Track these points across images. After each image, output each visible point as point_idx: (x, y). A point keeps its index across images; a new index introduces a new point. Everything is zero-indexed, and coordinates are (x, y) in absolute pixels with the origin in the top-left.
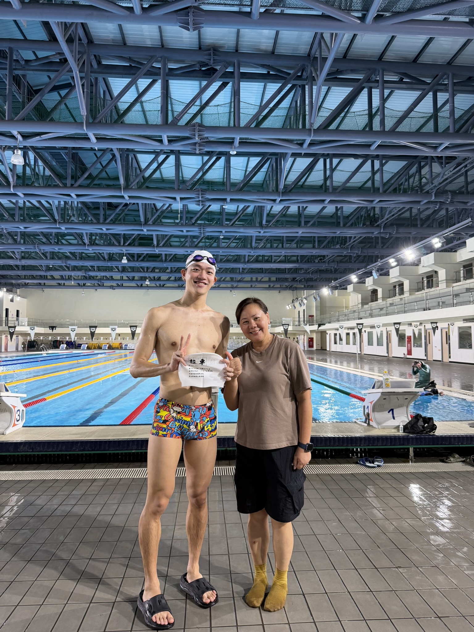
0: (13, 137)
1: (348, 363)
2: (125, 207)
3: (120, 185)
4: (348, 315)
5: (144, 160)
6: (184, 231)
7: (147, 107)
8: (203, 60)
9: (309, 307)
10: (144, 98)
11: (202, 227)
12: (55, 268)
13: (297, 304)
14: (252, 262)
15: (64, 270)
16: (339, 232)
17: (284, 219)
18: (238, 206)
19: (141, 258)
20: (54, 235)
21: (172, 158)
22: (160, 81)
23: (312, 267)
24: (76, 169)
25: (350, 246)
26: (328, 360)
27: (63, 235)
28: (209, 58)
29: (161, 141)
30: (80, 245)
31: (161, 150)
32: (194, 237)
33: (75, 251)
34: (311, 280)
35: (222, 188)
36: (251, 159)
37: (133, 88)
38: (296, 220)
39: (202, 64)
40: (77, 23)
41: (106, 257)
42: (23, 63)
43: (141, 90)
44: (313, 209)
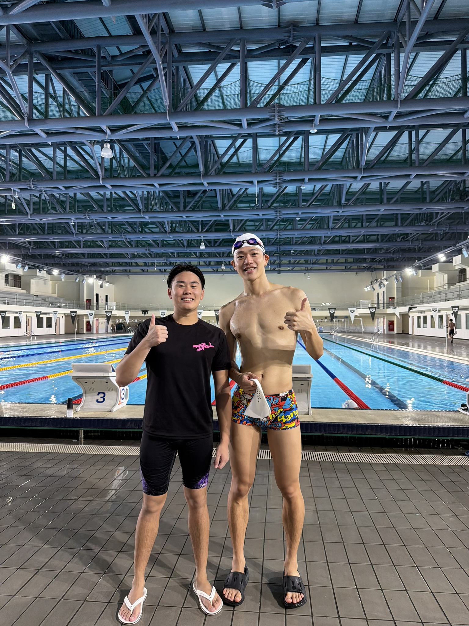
0: (102, 131)
1: (433, 347)
2: (203, 194)
3: (200, 172)
4: (434, 296)
5: (222, 145)
6: (260, 215)
7: (226, 91)
8: (282, 37)
9: (389, 288)
10: (223, 83)
11: (278, 210)
12: (139, 255)
13: (376, 286)
14: (328, 243)
15: (147, 257)
16: (425, 209)
17: (364, 196)
18: (315, 186)
19: (218, 243)
20: (138, 224)
21: (250, 142)
22: (239, 64)
23: (393, 246)
24: (158, 160)
25: (437, 223)
26: (411, 344)
27: (146, 224)
28: (288, 35)
29: (240, 125)
30: (162, 232)
31: (239, 134)
32: (269, 220)
33: (157, 239)
34: (392, 260)
35: (299, 168)
36: (330, 136)
37: (212, 75)
38: (378, 197)
39: (282, 42)
40: (159, 14)
41: (185, 244)
42: (110, 59)
43: (220, 76)
44: (396, 185)
